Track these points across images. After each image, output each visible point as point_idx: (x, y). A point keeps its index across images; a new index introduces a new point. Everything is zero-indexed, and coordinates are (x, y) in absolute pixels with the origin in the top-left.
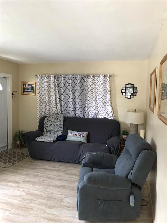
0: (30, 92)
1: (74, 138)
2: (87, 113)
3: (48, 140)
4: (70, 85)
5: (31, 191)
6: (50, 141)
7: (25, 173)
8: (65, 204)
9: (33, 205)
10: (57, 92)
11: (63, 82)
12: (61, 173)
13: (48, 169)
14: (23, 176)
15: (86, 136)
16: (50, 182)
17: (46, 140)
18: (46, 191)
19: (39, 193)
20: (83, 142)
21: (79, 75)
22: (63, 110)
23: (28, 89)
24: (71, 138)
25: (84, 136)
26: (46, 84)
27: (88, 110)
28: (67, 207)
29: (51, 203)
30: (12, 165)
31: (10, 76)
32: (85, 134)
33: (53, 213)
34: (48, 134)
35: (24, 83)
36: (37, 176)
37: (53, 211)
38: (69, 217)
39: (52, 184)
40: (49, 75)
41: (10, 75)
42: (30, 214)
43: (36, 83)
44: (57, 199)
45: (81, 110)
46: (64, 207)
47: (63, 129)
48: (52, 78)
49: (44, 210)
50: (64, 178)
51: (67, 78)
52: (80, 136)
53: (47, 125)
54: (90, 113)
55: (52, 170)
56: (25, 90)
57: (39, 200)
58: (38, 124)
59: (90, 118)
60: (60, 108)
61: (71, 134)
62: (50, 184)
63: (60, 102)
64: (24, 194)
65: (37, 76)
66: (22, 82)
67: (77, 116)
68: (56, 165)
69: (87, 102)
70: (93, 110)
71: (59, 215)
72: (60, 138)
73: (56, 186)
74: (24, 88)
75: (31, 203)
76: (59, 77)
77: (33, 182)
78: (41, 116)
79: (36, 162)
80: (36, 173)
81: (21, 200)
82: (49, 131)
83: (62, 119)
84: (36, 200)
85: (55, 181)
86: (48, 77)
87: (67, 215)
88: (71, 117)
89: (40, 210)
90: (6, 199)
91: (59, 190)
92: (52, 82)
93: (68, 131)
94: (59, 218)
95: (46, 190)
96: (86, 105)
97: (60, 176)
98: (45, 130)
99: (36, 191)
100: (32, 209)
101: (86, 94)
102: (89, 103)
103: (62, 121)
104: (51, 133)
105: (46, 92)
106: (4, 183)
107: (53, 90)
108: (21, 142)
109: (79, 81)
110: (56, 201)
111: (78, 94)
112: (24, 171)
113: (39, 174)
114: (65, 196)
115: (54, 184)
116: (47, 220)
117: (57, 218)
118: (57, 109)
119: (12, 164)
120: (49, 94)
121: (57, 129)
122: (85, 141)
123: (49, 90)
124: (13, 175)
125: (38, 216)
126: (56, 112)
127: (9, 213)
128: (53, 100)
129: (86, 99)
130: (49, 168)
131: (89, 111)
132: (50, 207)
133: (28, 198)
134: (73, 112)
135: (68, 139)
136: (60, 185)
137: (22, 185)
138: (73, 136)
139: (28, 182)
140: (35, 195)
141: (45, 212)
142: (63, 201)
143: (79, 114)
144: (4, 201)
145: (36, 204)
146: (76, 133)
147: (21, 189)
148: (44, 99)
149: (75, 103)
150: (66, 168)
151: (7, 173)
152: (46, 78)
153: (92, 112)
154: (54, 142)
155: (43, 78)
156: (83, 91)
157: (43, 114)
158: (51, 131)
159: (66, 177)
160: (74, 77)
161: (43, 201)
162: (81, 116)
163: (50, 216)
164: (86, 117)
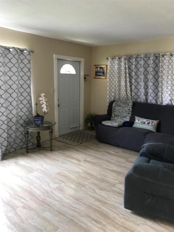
0: (101, 75)
1: (141, 126)
2: (160, 99)
3: (113, 125)
4: (142, 66)
5: (88, 170)
6: (115, 126)
7: (88, 153)
8: (116, 189)
9: (86, 183)
10: (128, 75)
11: (134, 63)
12: (122, 160)
13: (110, 154)
14: (85, 156)
15: (155, 125)
16: (108, 166)
17: (111, 124)
18: (102, 174)
19: (95, 173)
20: (152, 130)
21: (152, 55)
22: (133, 95)
23: (100, 73)
24: (138, 125)
25: (153, 124)
26: (116, 67)
27: (161, 95)
28: (118, 193)
29: (103, 185)
30: (79, 145)
31: (82, 60)
32: (155, 122)
33: (102, 195)
34: (115, 119)
35: (96, 67)
36: (98, 158)
37: (103, 193)
38: (117, 202)
39: (110, 168)
40: (120, 57)
41: (83, 58)
42: (82, 190)
43: (107, 66)
44: (110, 183)
45: (153, 95)
46: (114, 192)
47: (131, 115)
48: (123, 59)
49: (94, 190)
50: (124, 165)
51: (139, 59)
52: (148, 124)
53: (115, 110)
54: (164, 99)
55: (114, 155)
56: (97, 74)
57: (93, 180)
58: (107, 108)
59: (165, 105)
60: (130, 93)
61: (139, 121)
62: (108, 167)
63: (131, 86)
64: (81, 171)
65: (108, 59)
66: (95, 65)
67: (149, 101)
68: (120, 151)
69: (161, 86)
70: (167, 95)
71: (107, 198)
72: (126, 124)
73: (113, 171)
74: (96, 71)
75: (86, 181)
76: (130, 58)
77: (93, 163)
78: (111, 100)
79: (101, 145)
80: (98, 155)
81: (78, 176)
82: (117, 116)
83: (131, 104)
84: (90, 179)
85: (114, 166)
86: (119, 58)
87: (115, 200)
88: (142, 103)
89: (91, 189)
90: (66, 172)
91: (115, 175)
92: (123, 64)
93: (136, 117)
94: (106, 201)
95: (102, 172)
96: (160, 89)
97: (120, 162)
98: (113, 115)
99: (93, 171)
100: (84, 186)
101: (160, 77)
102: (163, 87)
103: (131, 106)
104: (118, 118)
105: (116, 75)
106: (68, 159)
107: (124, 73)
108: (91, 125)
109: (152, 62)
110: (108, 185)
111: (150, 77)
112: (88, 152)
113: (101, 156)
114: (118, 182)
115: (111, 168)
116: (95, 200)
117: (104, 200)
118: (127, 93)
119: (79, 143)
120: (119, 78)
121: (125, 115)
122: (154, 130)
123: (119, 73)
124: (78, 153)
125: (87, 194)
126: (126, 97)
127: (65, 185)
128: (123, 83)
129: (160, 82)
130: (111, 152)
131: (163, 96)
132: (101, 189)
133: (83, 176)
134: (144, 97)
135: (135, 126)
136: (117, 171)
137: (83, 163)
138: (140, 123)
139: (88, 162)
140: (91, 175)
141: (95, 192)
142: (115, 187)
143: (151, 100)
144: (63, 174)
145: (89, 182)
146: (145, 120)
147: (80, 167)
148: (114, 83)
149: (146, 87)
150: (129, 155)
151: (73, 151)
152: (116, 60)
153: (166, 98)
154: (119, 127)
155: (114, 60)
156: (157, 73)
157: (113, 98)
158: (119, 116)
159: (126, 164)
160: (147, 57)
161: (97, 182)
162: (154, 102)
163: (98, 196)
164: (159, 103)
